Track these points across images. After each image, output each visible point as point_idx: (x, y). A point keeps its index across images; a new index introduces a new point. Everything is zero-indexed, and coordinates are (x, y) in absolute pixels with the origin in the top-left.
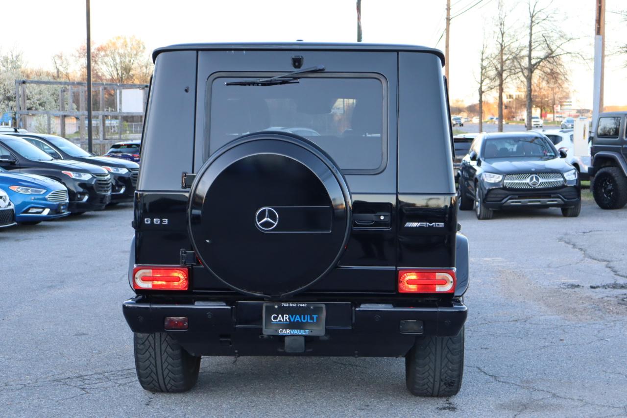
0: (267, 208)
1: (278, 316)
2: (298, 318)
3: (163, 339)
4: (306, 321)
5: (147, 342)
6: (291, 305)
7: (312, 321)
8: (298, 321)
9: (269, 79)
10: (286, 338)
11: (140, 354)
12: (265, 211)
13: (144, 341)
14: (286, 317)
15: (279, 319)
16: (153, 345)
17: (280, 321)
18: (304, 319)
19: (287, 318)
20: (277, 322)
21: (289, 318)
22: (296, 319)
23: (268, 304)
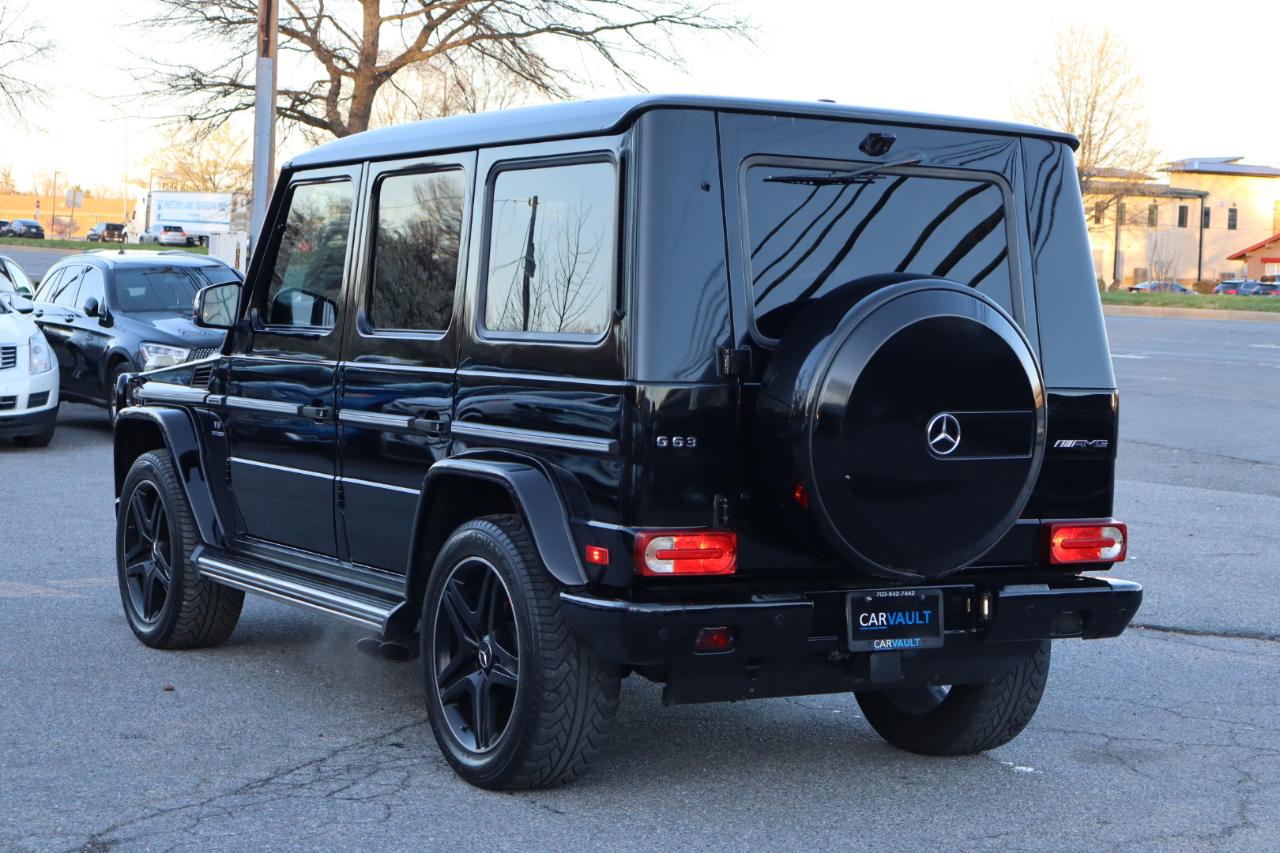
0: (945, 415)
2: (900, 619)
3: (592, 678)
4: (913, 621)
5: (565, 684)
6: (890, 594)
7: (922, 622)
8: (900, 623)
9: (850, 174)
10: (872, 657)
11: (547, 711)
12: (942, 419)
13: (557, 684)
14: (883, 617)
15: (871, 621)
16: (574, 691)
17: (873, 624)
18: (910, 620)
19: (883, 619)
20: (868, 626)
21: (887, 619)
23: (855, 595)
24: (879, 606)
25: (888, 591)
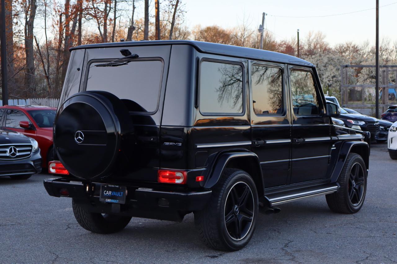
1: (107, 191)
6: (112, 186)
7: (120, 196)
14: (110, 193)
17: (107, 194)
18: (117, 194)
22: (114, 194)
24: (109, 189)
25: (111, 185)
